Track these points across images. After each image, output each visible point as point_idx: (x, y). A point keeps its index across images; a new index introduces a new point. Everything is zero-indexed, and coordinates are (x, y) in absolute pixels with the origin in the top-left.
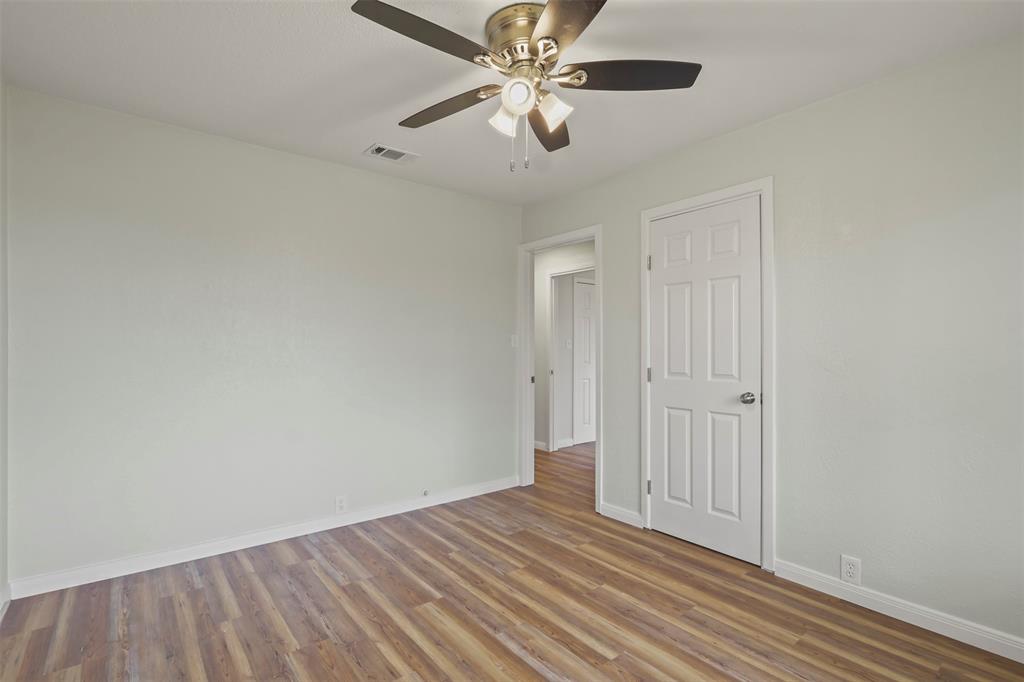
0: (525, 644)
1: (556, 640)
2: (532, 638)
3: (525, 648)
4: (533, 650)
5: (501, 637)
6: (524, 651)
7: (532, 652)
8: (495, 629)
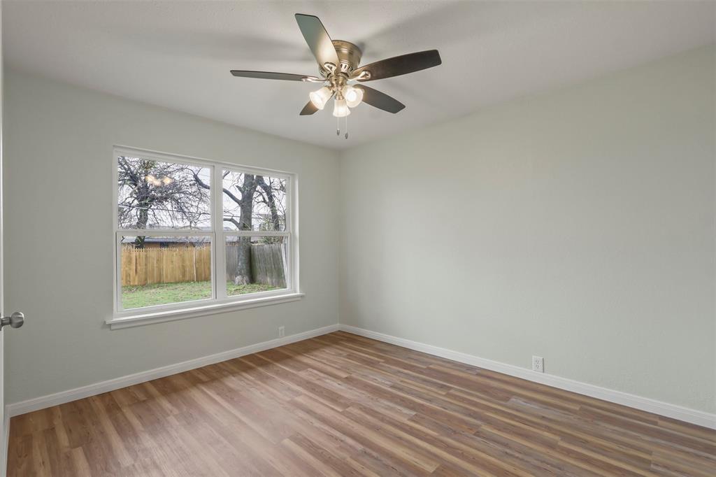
0: (342, 444)
1: (320, 448)
2: (337, 449)
3: (342, 441)
4: (337, 440)
5: (360, 447)
6: (343, 439)
7: (337, 439)
8: (365, 452)
